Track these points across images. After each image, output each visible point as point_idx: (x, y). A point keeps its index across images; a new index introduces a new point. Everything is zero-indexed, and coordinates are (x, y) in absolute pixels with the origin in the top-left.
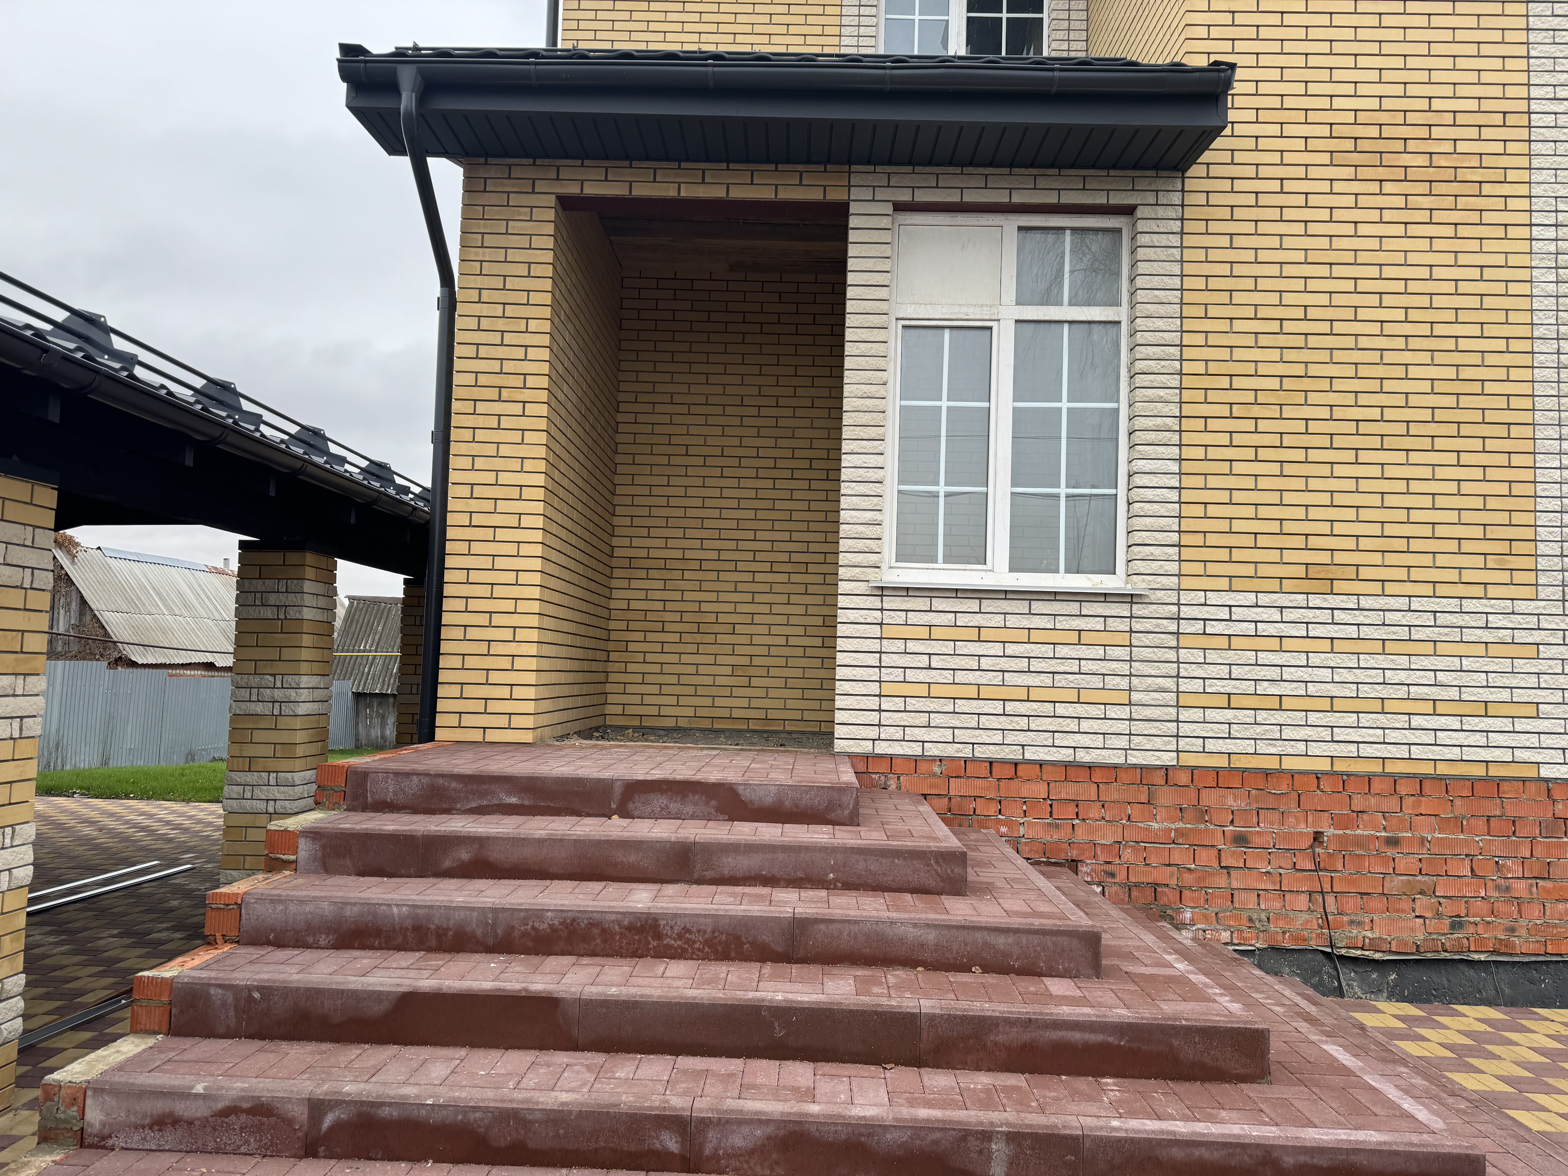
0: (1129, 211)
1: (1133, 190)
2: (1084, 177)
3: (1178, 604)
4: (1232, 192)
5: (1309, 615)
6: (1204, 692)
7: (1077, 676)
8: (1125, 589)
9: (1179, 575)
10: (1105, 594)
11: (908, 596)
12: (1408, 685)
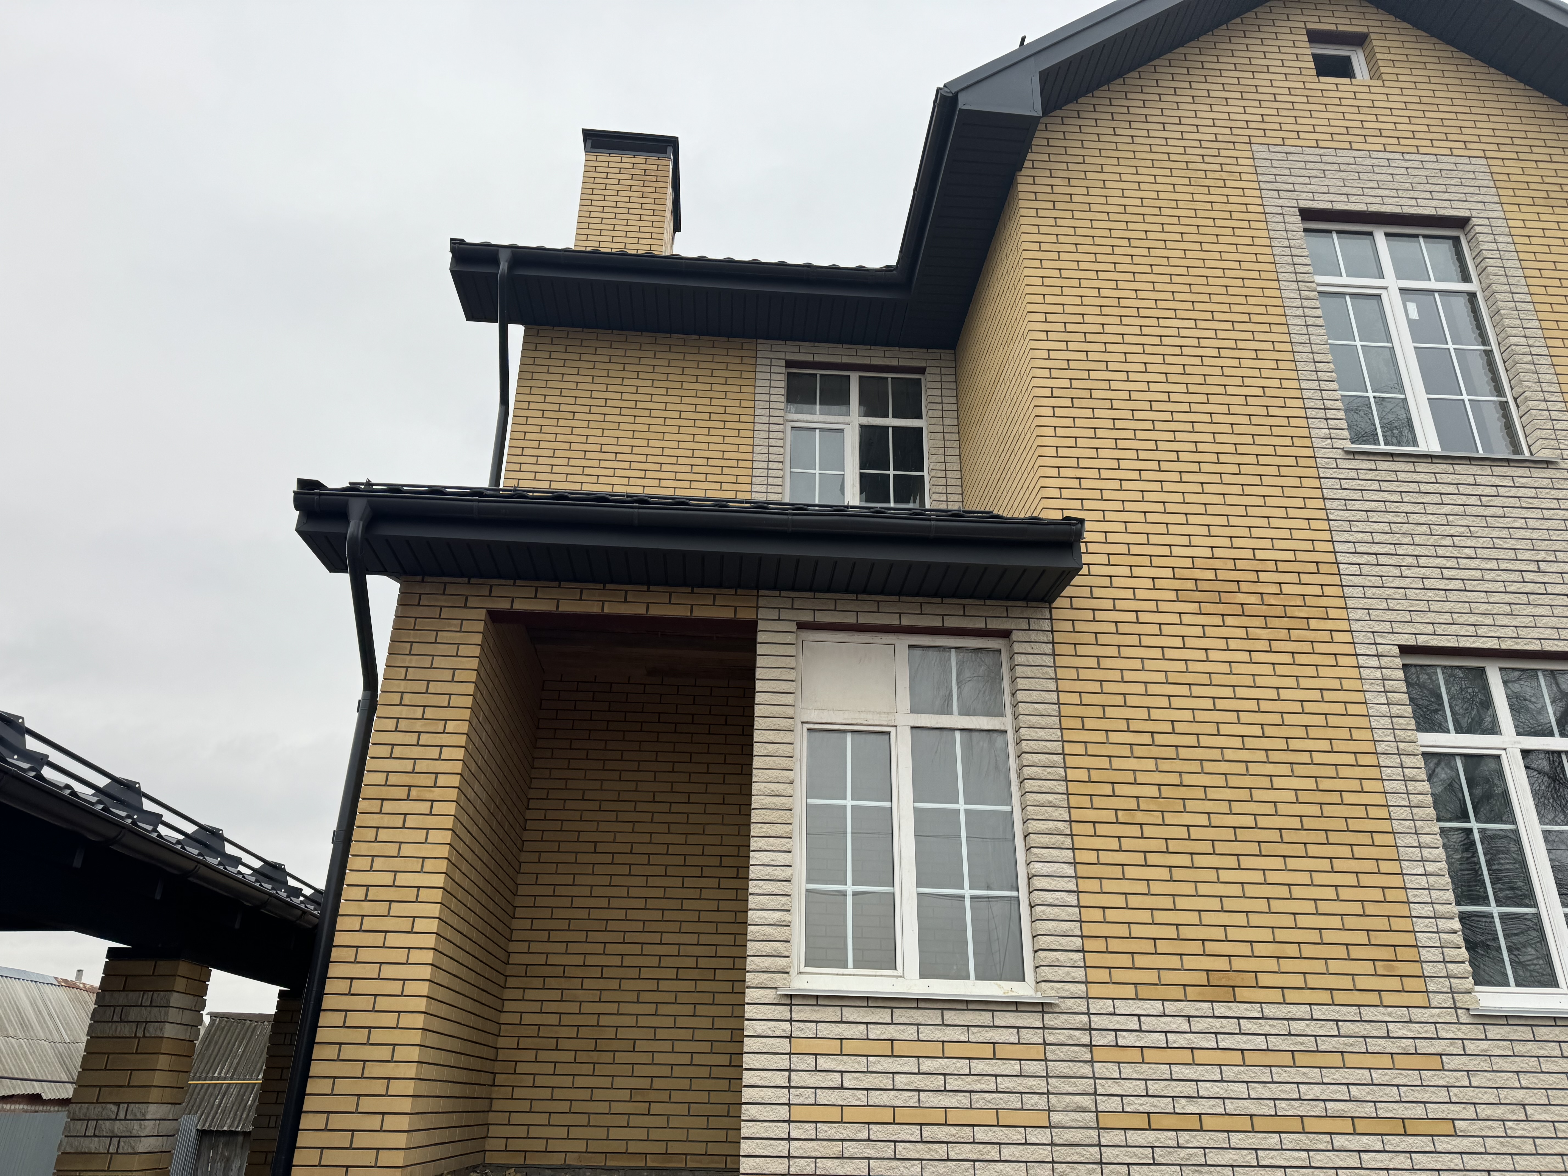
0: (1005, 634)
1: (1007, 617)
2: (964, 606)
3: (1088, 1014)
4: (1095, 621)
5: (1217, 1025)
6: (1123, 1112)
7: (994, 1095)
8: (1034, 997)
9: (1086, 982)
10: (1016, 1003)
11: (817, 1005)
12: (1324, 1101)
